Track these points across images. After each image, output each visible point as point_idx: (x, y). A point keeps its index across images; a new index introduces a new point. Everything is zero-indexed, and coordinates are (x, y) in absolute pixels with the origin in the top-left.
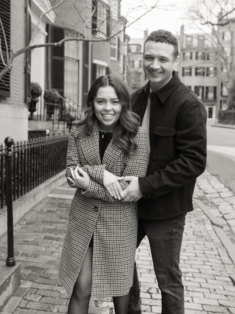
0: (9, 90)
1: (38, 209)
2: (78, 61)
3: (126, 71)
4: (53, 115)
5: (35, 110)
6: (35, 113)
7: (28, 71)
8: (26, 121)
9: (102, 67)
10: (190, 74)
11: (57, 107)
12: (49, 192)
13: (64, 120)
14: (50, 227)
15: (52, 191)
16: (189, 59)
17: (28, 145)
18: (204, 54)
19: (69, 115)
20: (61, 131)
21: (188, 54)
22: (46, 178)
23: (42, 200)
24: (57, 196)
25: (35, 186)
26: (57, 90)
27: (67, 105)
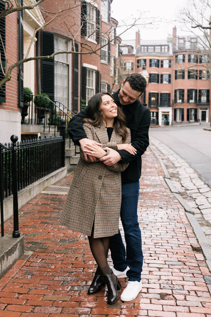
0: (4, 96)
1: (34, 203)
2: (68, 65)
3: (117, 75)
4: (43, 119)
5: (27, 115)
6: (27, 118)
7: (21, 78)
8: (19, 124)
9: (93, 70)
10: (183, 77)
11: (47, 111)
12: (43, 189)
13: (54, 124)
14: (46, 216)
15: (45, 189)
16: (181, 62)
17: (21, 146)
18: (196, 56)
19: (59, 120)
20: (52, 134)
21: (180, 57)
22: (40, 177)
23: (37, 196)
24: (49, 192)
25: (30, 183)
26: (47, 95)
27: (57, 110)
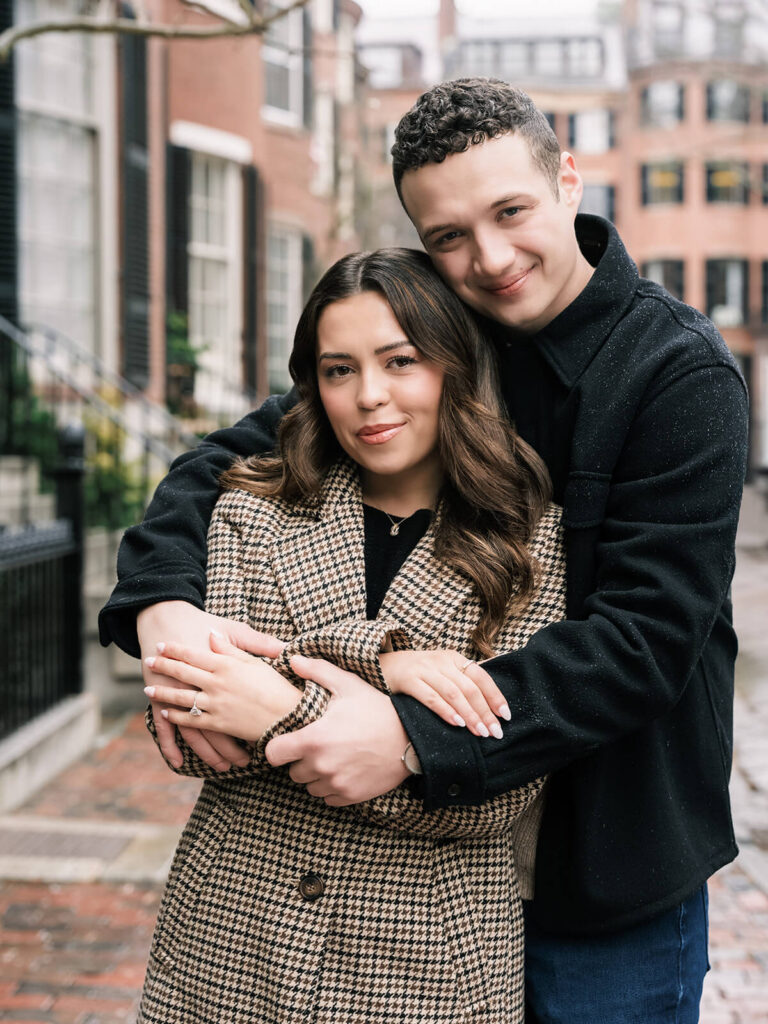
2: (92, 133)
3: (347, 187)
9: (223, 163)
10: (679, 195)
13: (24, 452)
16: (669, 122)
18: (744, 93)
21: (663, 95)
27: (38, 373)
